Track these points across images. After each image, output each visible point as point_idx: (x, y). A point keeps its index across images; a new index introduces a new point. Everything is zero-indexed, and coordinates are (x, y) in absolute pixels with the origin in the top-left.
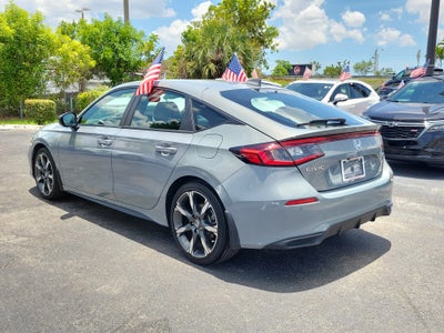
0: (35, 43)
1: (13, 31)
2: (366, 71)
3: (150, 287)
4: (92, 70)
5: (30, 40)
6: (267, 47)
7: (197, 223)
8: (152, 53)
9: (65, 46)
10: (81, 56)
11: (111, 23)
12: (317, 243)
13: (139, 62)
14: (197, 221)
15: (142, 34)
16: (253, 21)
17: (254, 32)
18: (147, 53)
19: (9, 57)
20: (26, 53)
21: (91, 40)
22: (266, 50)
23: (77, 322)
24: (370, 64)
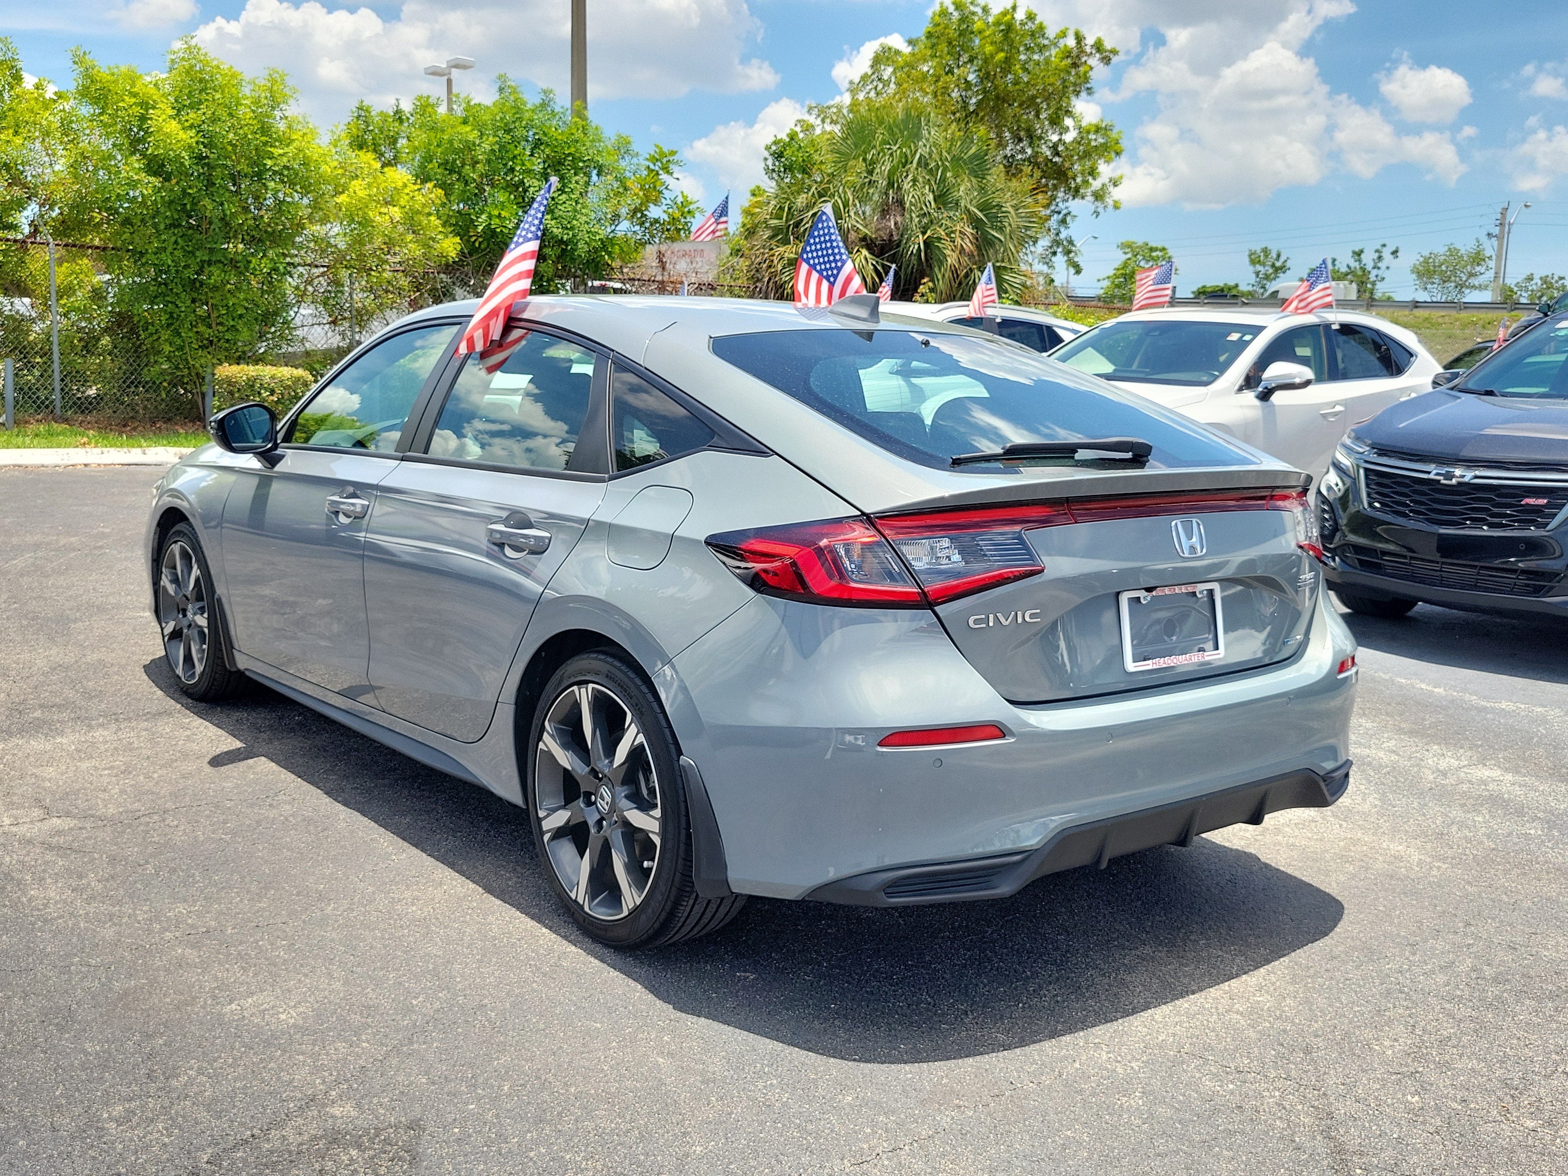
0: (259, 175)
1: (188, 137)
2: (1461, 287)
3: (411, 1010)
4: (448, 268)
5: (243, 167)
6: (1076, 193)
7: (605, 797)
8: (655, 212)
9: (358, 187)
10: (412, 223)
11: (518, 110)
12: (1005, 888)
13: (606, 244)
14: (605, 791)
15: (623, 148)
16: (1031, 103)
17: (1032, 138)
18: (638, 214)
19: (175, 224)
20: (231, 209)
21: (449, 167)
22: (1075, 205)
23: (118, 1110)
24: (1478, 258)
